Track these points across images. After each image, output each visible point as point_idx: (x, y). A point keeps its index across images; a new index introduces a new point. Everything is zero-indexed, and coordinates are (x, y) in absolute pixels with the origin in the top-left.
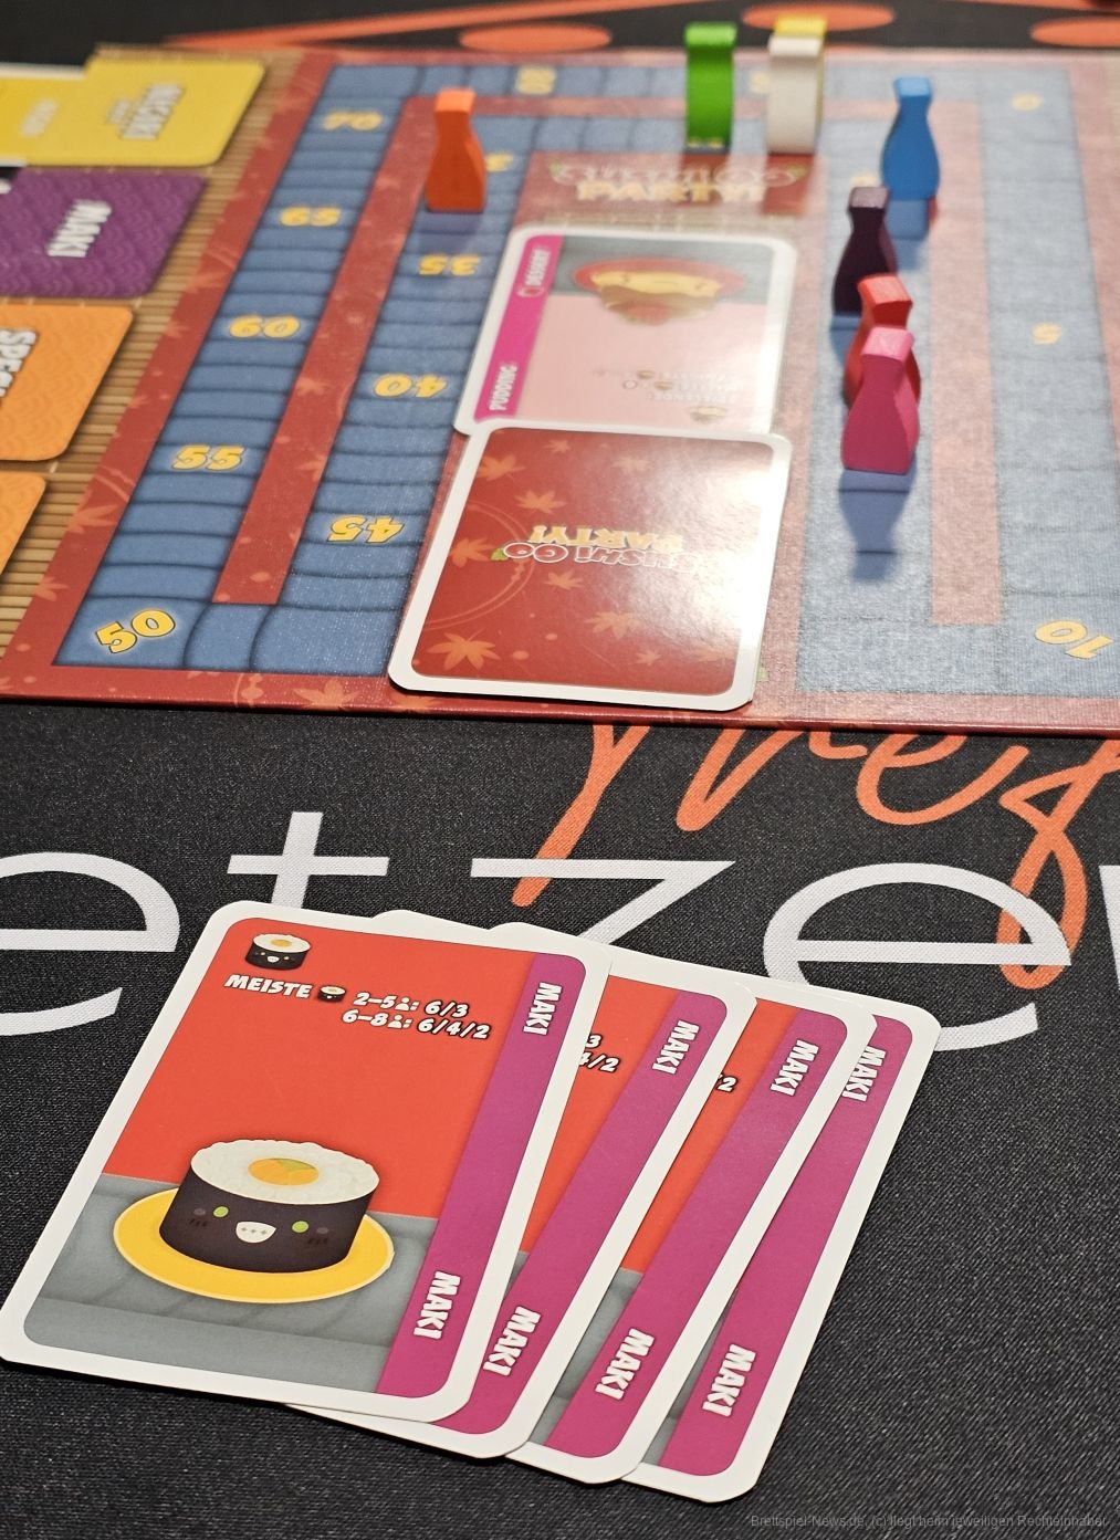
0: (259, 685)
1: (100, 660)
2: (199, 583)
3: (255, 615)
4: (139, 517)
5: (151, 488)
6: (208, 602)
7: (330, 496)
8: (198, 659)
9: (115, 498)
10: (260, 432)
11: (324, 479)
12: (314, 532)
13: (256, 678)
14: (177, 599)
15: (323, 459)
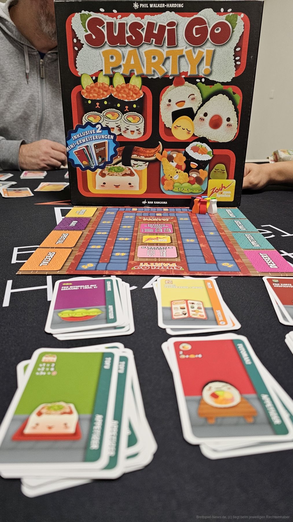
0: (108, 272)
1: (82, 269)
2: (97, 261)
3: (106, 264)
4: (86, 253)
5: (88, 250)
6: (98, 263)
7: (114, 251)
8: (98, 269)
9: (82, 251)
10: (103, 244)
11: (113, 249)
12: (113, 255)
13: (107, 271)
14: (93, 262)
15: (113, 247)
